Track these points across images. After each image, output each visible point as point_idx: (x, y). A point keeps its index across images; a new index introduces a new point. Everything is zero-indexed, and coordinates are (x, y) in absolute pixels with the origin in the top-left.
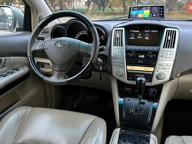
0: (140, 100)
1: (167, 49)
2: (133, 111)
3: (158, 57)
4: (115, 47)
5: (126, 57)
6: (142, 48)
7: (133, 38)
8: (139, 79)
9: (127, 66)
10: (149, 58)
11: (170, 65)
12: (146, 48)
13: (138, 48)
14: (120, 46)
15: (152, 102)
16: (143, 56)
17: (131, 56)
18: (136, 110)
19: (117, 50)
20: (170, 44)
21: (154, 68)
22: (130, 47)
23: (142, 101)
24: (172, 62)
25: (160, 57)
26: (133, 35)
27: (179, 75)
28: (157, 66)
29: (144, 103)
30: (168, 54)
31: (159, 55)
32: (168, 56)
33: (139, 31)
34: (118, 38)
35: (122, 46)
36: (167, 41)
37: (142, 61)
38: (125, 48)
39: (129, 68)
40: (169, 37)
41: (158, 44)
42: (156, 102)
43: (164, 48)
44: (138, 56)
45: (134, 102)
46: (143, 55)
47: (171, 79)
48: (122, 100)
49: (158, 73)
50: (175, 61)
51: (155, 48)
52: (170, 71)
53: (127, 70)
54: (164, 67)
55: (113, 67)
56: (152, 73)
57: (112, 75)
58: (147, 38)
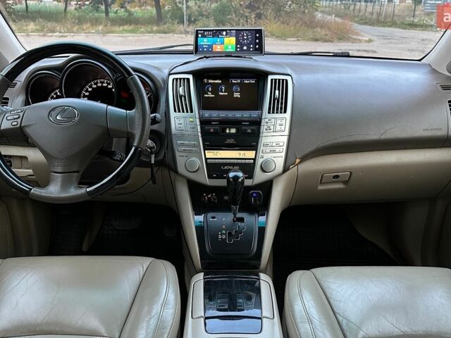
0: (235, 214)
1: (275, 115)
2: (224, 237)
3: (261, 131)
4: (177, 114)
5: (201, 133)
6: (231, 114)
7: (210, 95)
8: (231, 175)
9: (206, 151)
10: (245, 133)
11: (281, 144)
12: (238, 114)
13: (223, 114)
14: (187, 112)
15: (257, 215)
16: (233, 131)
17: (212, 130)
18: (230, 234)
19: (182, 121)
20: (279, 106)
21: (254, 152)
22: (207, 114)
23: (239, 215)
24: (285, 139)
25: (265, 131)
26: (210, 89)
27: (298, 161)
28: (261, 147)
29: (242, 220)
30: (278, 125)
31: (262, 127)
32: (278, 128)
33: (220, 82)
34: (181, 97)
35: (192, 111)
36: (273, 100)
37: (233, 140)
38: (197, 116)
39: (210, 154)
40: (277, 92)
41: (258, 106)
42: (264, 215)
43: (269, 113)
44: (224, 130)
45: (223, 219)
46: (233, 128)
47: (286, 169)
48: (200, 218)
49: (262, 160)
50: (290, 136)
51: (254, 114)
52: (283, 154)
53: (206, 159)
54: (272, 149)
55: (177, 154)
56: (252, 161)
57: (176, 171)
58: (237, 95)
